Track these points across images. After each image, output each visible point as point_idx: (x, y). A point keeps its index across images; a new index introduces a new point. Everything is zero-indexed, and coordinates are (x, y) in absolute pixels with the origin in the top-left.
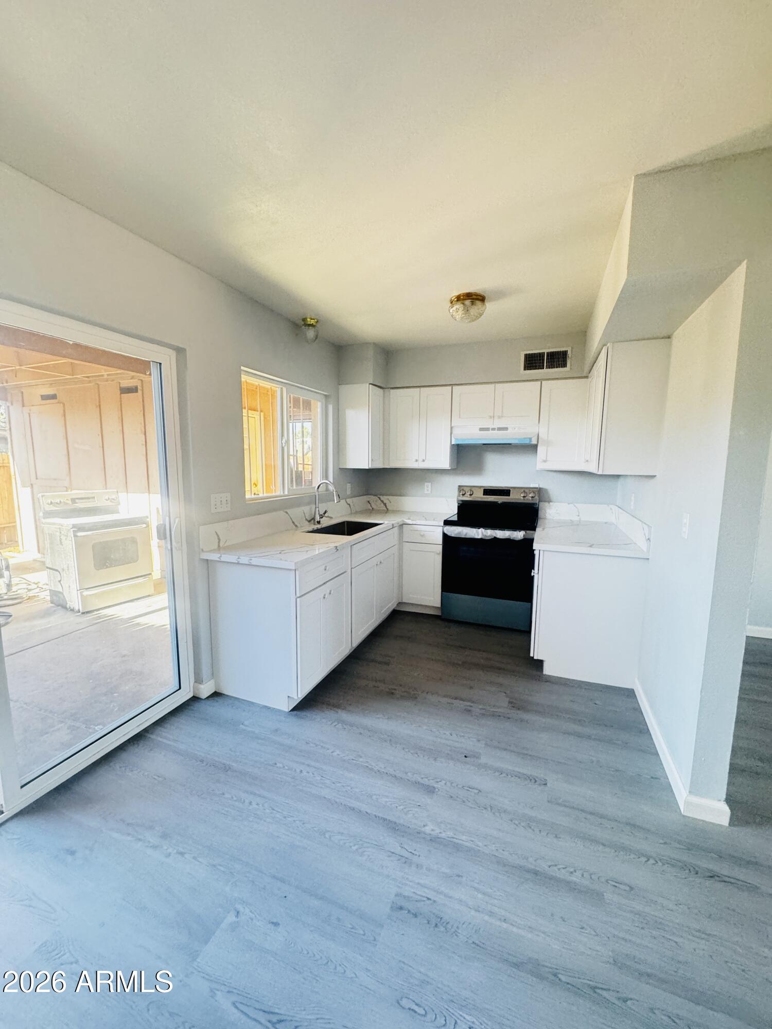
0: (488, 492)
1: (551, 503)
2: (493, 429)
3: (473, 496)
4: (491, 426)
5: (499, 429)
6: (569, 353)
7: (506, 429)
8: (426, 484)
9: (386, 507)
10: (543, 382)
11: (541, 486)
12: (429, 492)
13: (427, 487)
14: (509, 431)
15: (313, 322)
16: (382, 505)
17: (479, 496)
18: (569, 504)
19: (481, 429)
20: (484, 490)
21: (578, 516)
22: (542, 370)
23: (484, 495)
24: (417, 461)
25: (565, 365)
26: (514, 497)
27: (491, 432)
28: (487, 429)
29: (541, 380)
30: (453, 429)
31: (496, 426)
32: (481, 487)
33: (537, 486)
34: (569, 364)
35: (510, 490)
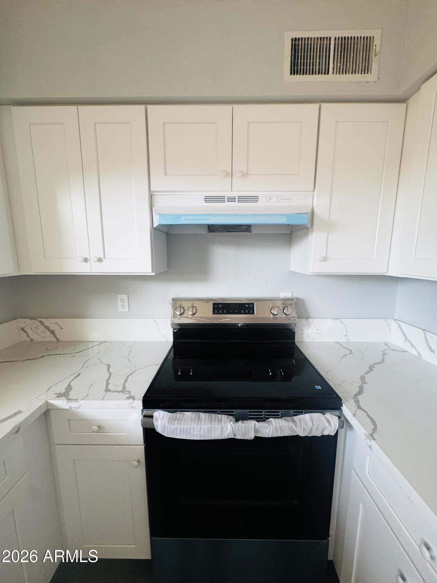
0: (220, 308)
2: (231, 199)
3: (196, 315)
4: (228, 194)
5: (242, 199)
6: (377, 42)
7: (255, 199)
8: (120, 296)
9: (55, 336)
10: (323, 106)
11: (295, 295)
12: (126, 309)
14: (260, 203)
16: (48, 333)
17: (207, 315)
18: (333, 320)
19: (208, 199)
20: (214, 304)
21: (346, 336)
23: (214, 313)
24: (86, 260)
25: (366, 70)
26: (259, 315)
27: (227, 204)
28: (220, 199)
29: (321, 100)
30: (155, 197)
31: (235, 194)
32: (208, 300)
33: (289, 295)
34: (374, 67)
35: (254, 303)
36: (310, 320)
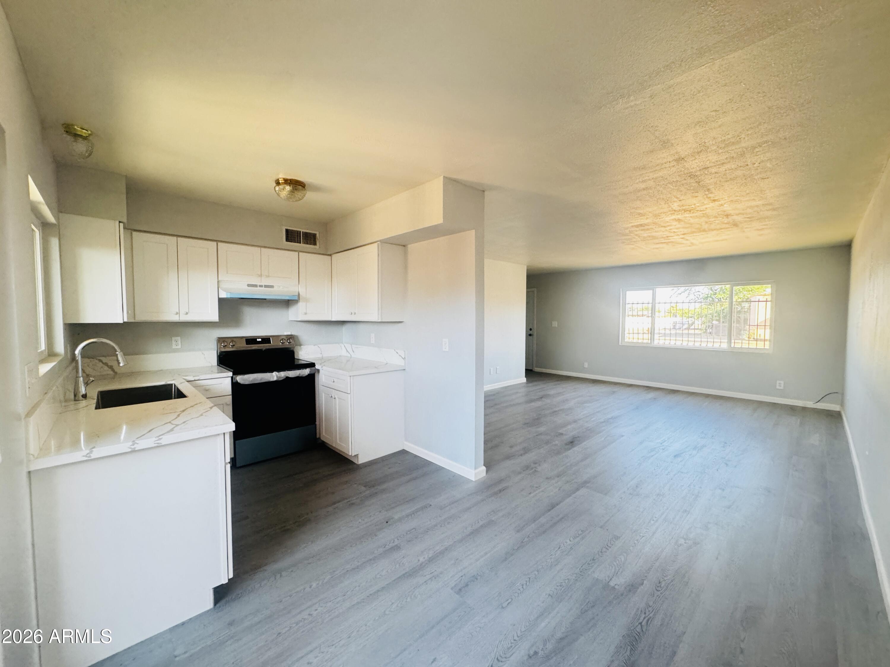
0: (251, 341)
1: (301, 346)
2: (261, 286)
3: (235, 346)
4: (259, 284)
5: (266, 286)
6: (318, 235)
7: (272, 287)
8: (173, 338)
9: (113, 370)
10: (300, 253)
11: (293, 334)
12: (179, 347)
13: (177, 343)
14: (275, 288)
15: (84, 133)
16: (106, 368)
17: (243, 346)
18: (314, 345)
19: (249, 285)
20: (246, 340)
21: (321, 354)
22: (300, 244)
23: (247, 344)
24: (177, 314)
25: (315, 244)
26: (273, 344)
27: (258, 288)
28: (256, 286)
29: (299, 251)
30: (220, 284)
31: (263, 284)
32: (243, 337)
33: (289, 333)
34: (318, 243)
35: (270, 338)
36: (302, 346)
